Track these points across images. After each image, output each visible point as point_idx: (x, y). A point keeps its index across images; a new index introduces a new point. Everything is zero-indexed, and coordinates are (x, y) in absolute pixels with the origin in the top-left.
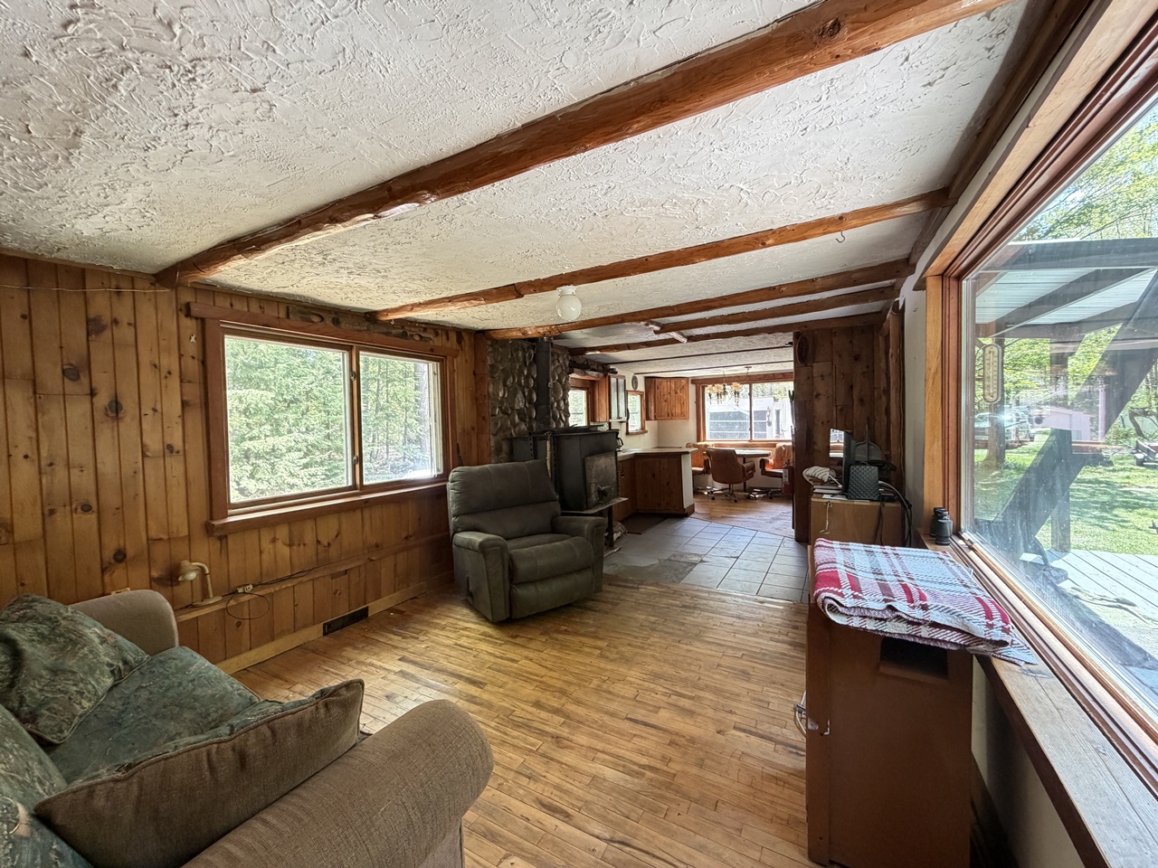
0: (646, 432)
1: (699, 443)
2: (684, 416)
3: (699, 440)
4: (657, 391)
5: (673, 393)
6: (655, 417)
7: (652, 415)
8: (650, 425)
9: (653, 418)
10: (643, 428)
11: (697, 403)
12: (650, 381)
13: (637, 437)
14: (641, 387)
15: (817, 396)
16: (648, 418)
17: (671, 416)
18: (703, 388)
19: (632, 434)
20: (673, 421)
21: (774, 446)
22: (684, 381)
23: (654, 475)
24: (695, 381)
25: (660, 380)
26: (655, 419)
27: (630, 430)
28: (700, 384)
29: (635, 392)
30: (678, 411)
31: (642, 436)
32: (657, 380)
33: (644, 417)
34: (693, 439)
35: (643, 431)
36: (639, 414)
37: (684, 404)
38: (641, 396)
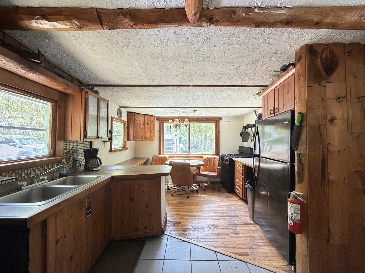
0: (127, 149)
1: (160, 156)
2: (152, 139)
3: (160, 154)
4: (136, 122)
5: (146, 124)
6: (134, 139)
7: (131, 138)
8: (129, 144)
9: (132, 139)
10: (124, 146)
11: (160, 131)
12: (130, 114)
13: (120, 153)
14: (124, 118)
15: (332, 120)
16: (128, 139)
17: (144, 138)
18: (163, 123)
19: (115, 151)
20: (145, 142)
21: (202, 157)
22: (152, 118)
23: (132, 199)
24: (158, 119)
25: (138, 115)
26: (134, 140)
27: (114, 148)
28: (162, 120)
29: (119, 120)
30: (148, 135)
31: (124, 152)
32: (136, 115)
33: (126, 138)
34: (156, 153)
35: (125, 148)
36: (122, 136)
37: (152, 131)
38: (124, 124)
